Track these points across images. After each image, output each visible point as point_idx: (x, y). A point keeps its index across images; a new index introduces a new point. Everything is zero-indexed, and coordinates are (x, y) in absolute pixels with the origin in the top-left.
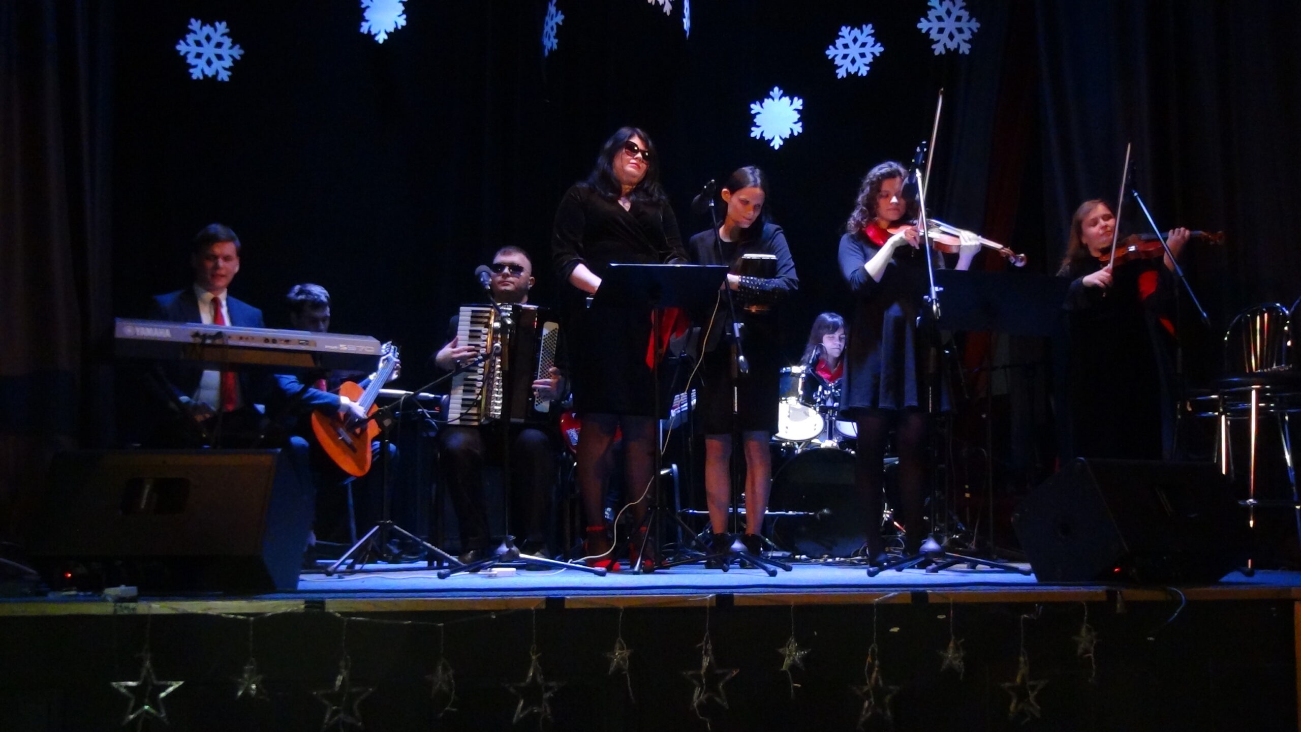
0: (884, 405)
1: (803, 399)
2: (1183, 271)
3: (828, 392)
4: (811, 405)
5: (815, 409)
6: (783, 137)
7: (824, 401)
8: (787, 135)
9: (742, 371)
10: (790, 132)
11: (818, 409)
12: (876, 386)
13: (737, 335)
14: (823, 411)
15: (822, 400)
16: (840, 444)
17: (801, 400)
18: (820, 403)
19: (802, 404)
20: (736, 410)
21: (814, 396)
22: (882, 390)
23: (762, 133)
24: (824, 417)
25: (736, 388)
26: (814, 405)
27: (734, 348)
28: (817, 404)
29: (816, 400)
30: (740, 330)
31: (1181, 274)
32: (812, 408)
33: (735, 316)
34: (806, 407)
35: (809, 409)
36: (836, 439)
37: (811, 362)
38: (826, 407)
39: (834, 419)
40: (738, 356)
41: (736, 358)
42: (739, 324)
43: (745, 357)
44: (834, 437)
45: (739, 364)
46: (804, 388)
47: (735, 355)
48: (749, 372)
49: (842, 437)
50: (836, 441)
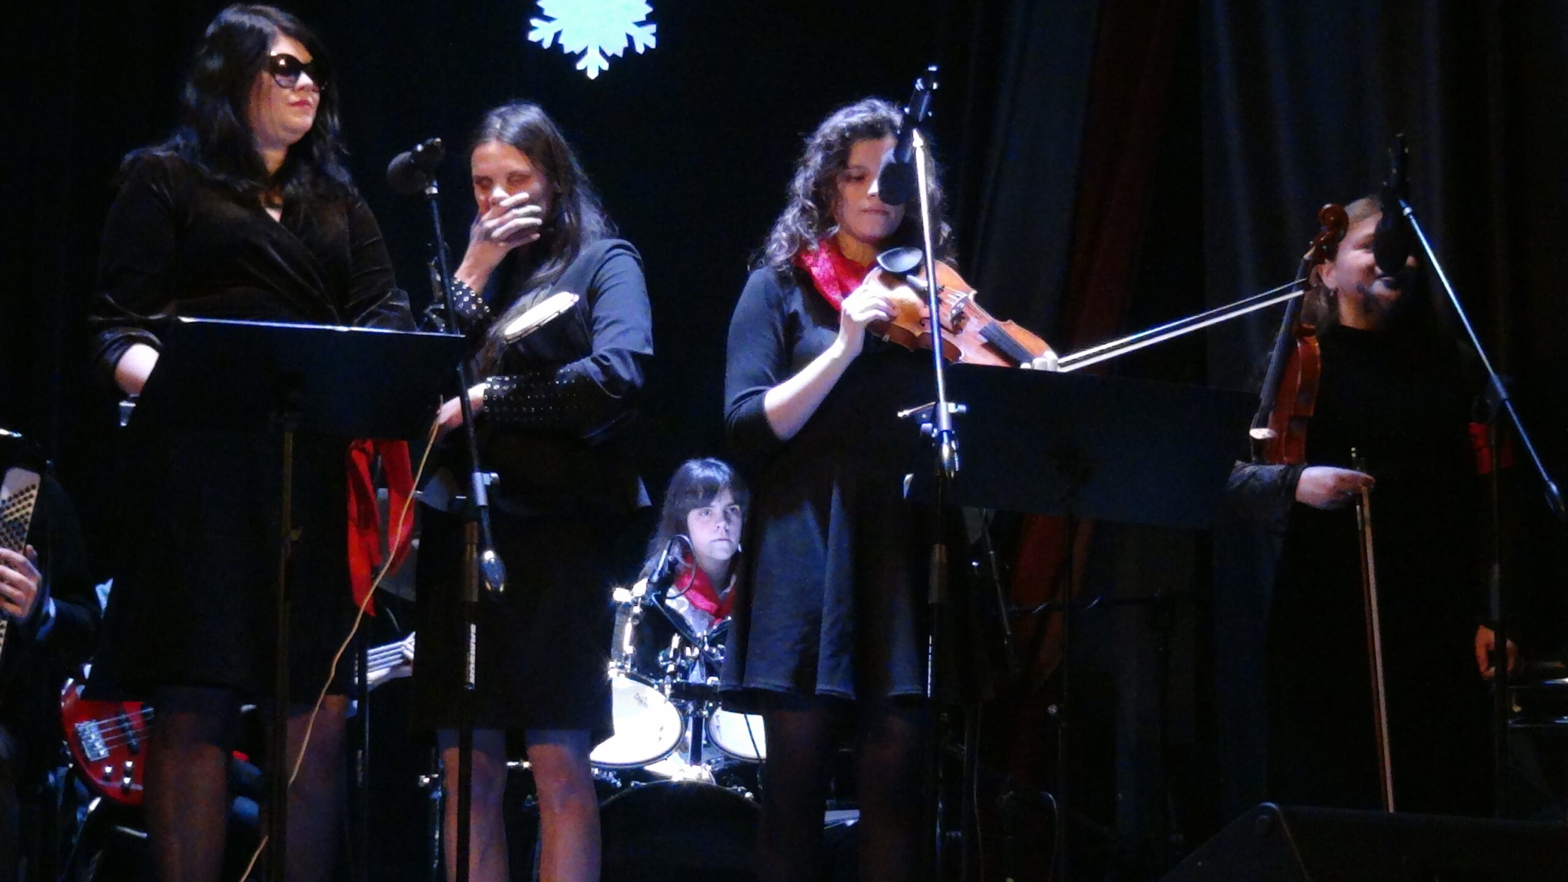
0: (828, 687)
1: (633, 666)
3: (692, 651)
5: (662, 690)
6: (609, 53)
7: (685, 672)
8: (617, 48)
9: (488, 586)
10: (625, 43)
12: (810, 640)
16: (717, 775)
17: (628, 666)
20: (472, 680)
21: (661, 658)
22: (824, 650)
23: (557, 35)
24: (682, 709)
25: (473, 628)
26: (661, 681)
27: (472, 531)
28: (668, 678)
29: (666, 667)
30: (488, 489)
31: (1503, 395)
32: (656, 687)
33: (476, 463)
34: (640, 685)
35: (649, 688)
36: (709, 763)
37: (655, 578)
38: (688, 685)
39: (705, 713)
40: (481, 550)
41: (475, 555)
42: (486, 476)
43: (499, 552)
44: (705, 755)
45: (482, 570)
46: (638, 640)
47: (475, 547)
48: (505, 588)
49: (727, 759)
50: (709, 768)
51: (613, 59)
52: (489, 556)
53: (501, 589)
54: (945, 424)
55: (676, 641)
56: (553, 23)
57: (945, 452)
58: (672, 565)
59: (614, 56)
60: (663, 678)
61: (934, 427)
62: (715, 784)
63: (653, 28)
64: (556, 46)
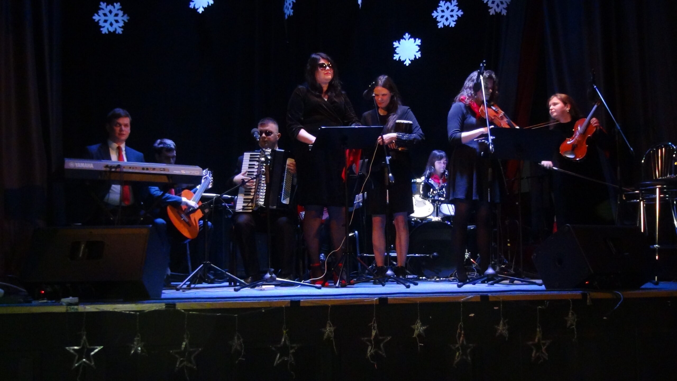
0: (476, 198)
2: (620, 126)
3: (435, 192)
4: (427, 199)
5: (429, 201)
6: (411, 60)
7: (434, 197)
8: (413, 58)
9: (390, 181)
10: (414, 57)
11: (430, 201)
13: (388, 163)
14: (433, 202)
15: (433, 196)
16: (442, 219)
17: (422, 196)
18: (431, 198)
19: (422, 198)
20: (388, 202)
21: (428, 194)
22: (475, 190)
23: (400, 57)
24: (434, 205)
25: (388, 191)
26: (429, 199)
27: (386, 170)
28: (430, 198)
29: (430, 196)
30: (389, 160)
31: (619, 128)
32: (428, 200)
33: (386, 154)
34: (424, 200)
35: (426, 201)
36: (440, 216)
37: (426, 176)
38: (435, 200)
39: (439, 206)
40: (388, 174)
41: (387, 175)
42: (389, 157)
43: (393, 174)
44: (439, 215)
45: (389, 178)
46: (423, 190)
47: (387, 173)
48: (394, 182)
49: (444, 215)
50: (440, 217)
51: (412, 61)
52: (390, 175)
53: (393, 182)
54: (490, 141)
55: (432, 190)
56: (398, 55)
57: (491, 147)
58: (430, 173)
59: (412, 60)
60: (429, 198)
61: (488, 142)
62: (442, 221)
63: (420, 52)
64: (400, 59)
